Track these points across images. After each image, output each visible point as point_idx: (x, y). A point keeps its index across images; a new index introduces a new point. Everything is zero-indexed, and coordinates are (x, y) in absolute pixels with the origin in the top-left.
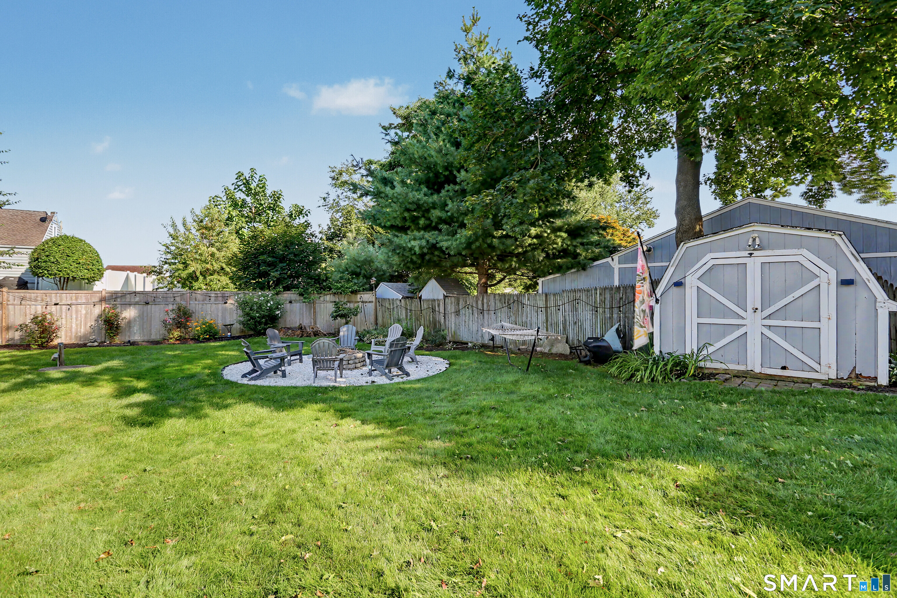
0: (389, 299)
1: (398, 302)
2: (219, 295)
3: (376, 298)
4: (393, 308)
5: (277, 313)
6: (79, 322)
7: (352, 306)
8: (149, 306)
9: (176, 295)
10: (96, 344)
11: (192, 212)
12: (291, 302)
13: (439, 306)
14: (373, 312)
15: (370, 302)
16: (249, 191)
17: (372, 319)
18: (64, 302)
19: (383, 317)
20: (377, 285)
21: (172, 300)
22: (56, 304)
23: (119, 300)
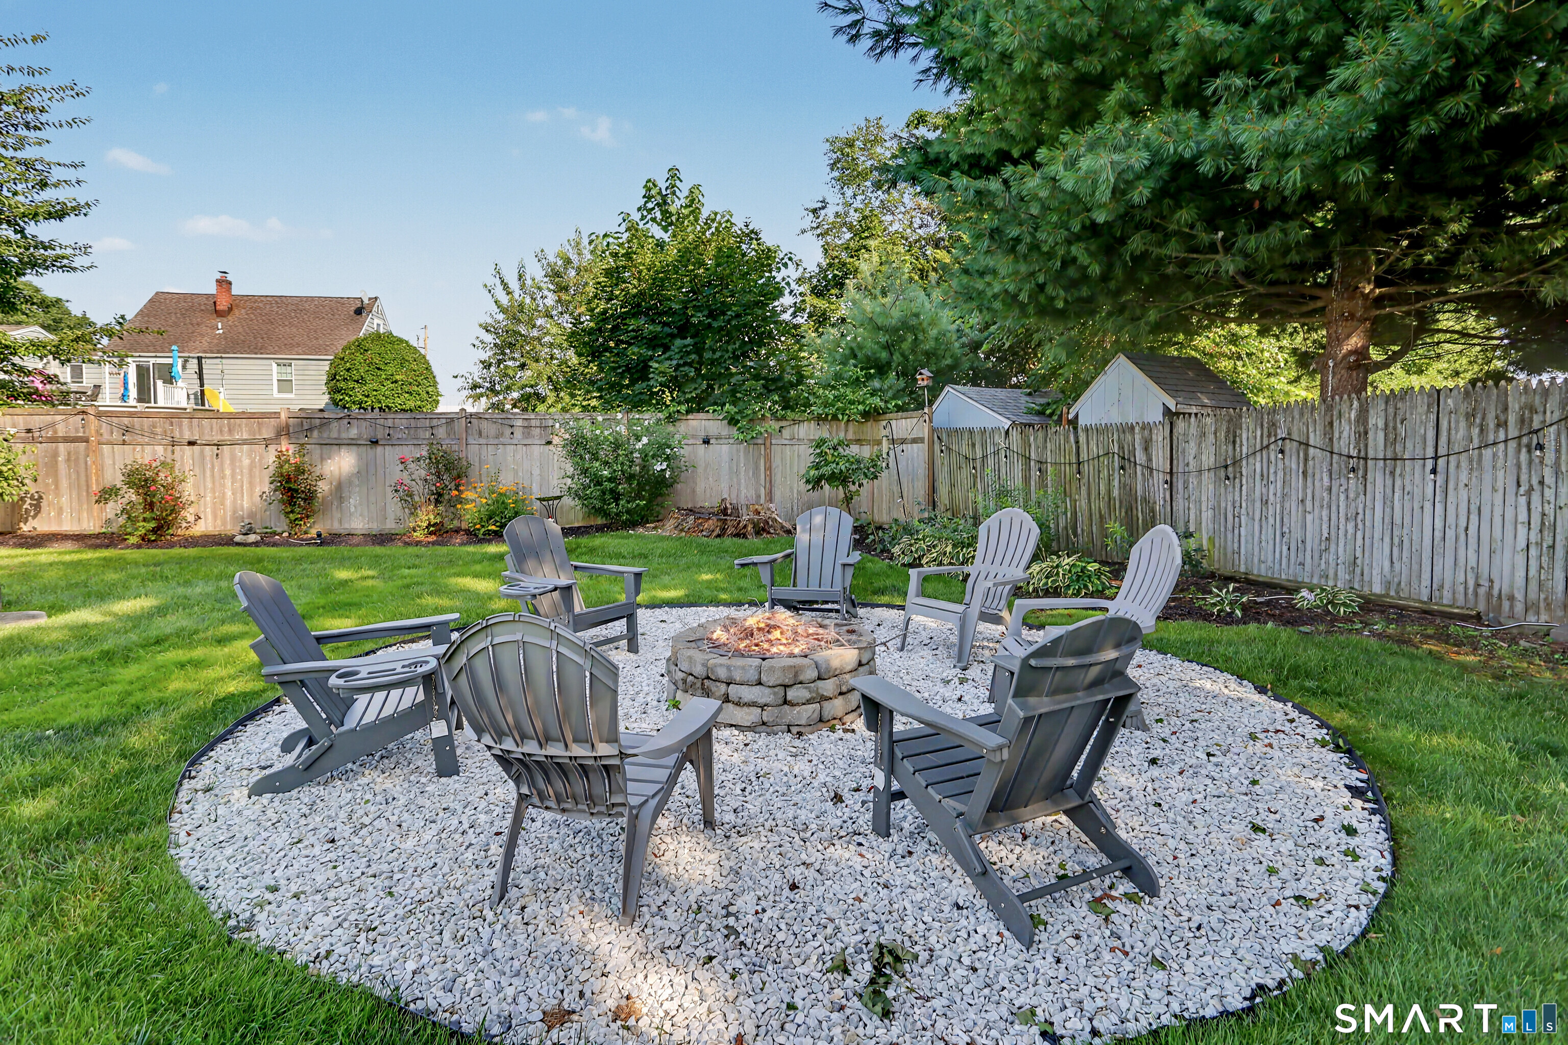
0: (971, 432)
1: (1000, 440)
2: (533, 423)
3: (933, 430)
4: (984, 457)
5: (658, 467)
6: (237, 485)
7: (866, 452)
8: (379, 449)
9: (435, 423)
10: (252, 538)
11: (540, 257)
12: (706, 442)
13: (1147, 447)
14: (922, 471)
15: (915, 441)
16: (667, 220)
17: (920, 489)
18: (207, 437)
19: (952, 485)
20: (935, 392)
21: (428, 435)
22: (191, 443)
23: (315, 433)
